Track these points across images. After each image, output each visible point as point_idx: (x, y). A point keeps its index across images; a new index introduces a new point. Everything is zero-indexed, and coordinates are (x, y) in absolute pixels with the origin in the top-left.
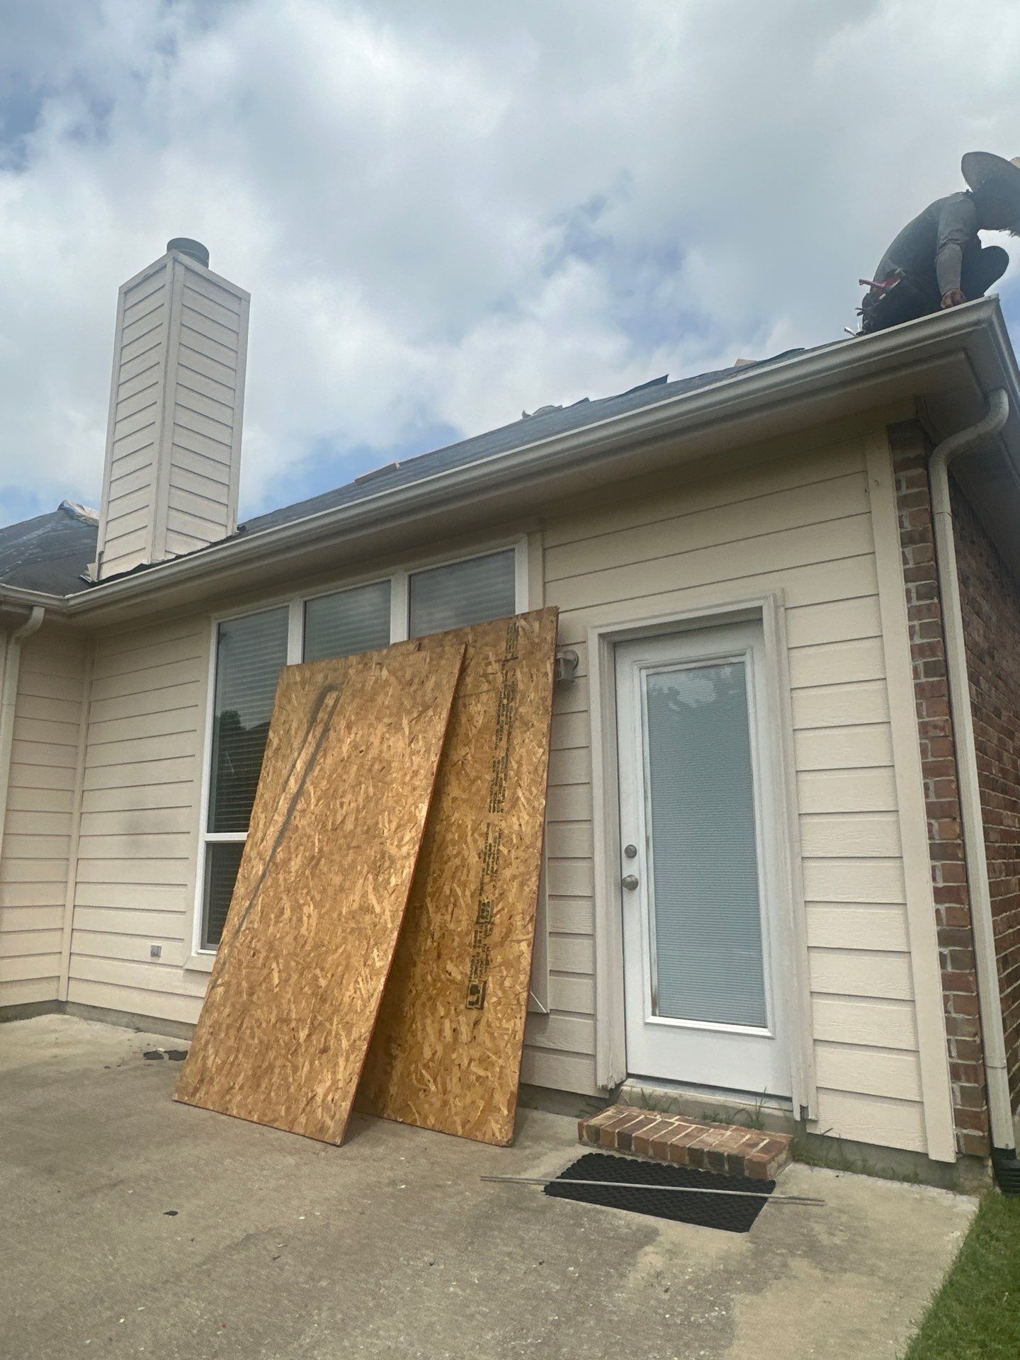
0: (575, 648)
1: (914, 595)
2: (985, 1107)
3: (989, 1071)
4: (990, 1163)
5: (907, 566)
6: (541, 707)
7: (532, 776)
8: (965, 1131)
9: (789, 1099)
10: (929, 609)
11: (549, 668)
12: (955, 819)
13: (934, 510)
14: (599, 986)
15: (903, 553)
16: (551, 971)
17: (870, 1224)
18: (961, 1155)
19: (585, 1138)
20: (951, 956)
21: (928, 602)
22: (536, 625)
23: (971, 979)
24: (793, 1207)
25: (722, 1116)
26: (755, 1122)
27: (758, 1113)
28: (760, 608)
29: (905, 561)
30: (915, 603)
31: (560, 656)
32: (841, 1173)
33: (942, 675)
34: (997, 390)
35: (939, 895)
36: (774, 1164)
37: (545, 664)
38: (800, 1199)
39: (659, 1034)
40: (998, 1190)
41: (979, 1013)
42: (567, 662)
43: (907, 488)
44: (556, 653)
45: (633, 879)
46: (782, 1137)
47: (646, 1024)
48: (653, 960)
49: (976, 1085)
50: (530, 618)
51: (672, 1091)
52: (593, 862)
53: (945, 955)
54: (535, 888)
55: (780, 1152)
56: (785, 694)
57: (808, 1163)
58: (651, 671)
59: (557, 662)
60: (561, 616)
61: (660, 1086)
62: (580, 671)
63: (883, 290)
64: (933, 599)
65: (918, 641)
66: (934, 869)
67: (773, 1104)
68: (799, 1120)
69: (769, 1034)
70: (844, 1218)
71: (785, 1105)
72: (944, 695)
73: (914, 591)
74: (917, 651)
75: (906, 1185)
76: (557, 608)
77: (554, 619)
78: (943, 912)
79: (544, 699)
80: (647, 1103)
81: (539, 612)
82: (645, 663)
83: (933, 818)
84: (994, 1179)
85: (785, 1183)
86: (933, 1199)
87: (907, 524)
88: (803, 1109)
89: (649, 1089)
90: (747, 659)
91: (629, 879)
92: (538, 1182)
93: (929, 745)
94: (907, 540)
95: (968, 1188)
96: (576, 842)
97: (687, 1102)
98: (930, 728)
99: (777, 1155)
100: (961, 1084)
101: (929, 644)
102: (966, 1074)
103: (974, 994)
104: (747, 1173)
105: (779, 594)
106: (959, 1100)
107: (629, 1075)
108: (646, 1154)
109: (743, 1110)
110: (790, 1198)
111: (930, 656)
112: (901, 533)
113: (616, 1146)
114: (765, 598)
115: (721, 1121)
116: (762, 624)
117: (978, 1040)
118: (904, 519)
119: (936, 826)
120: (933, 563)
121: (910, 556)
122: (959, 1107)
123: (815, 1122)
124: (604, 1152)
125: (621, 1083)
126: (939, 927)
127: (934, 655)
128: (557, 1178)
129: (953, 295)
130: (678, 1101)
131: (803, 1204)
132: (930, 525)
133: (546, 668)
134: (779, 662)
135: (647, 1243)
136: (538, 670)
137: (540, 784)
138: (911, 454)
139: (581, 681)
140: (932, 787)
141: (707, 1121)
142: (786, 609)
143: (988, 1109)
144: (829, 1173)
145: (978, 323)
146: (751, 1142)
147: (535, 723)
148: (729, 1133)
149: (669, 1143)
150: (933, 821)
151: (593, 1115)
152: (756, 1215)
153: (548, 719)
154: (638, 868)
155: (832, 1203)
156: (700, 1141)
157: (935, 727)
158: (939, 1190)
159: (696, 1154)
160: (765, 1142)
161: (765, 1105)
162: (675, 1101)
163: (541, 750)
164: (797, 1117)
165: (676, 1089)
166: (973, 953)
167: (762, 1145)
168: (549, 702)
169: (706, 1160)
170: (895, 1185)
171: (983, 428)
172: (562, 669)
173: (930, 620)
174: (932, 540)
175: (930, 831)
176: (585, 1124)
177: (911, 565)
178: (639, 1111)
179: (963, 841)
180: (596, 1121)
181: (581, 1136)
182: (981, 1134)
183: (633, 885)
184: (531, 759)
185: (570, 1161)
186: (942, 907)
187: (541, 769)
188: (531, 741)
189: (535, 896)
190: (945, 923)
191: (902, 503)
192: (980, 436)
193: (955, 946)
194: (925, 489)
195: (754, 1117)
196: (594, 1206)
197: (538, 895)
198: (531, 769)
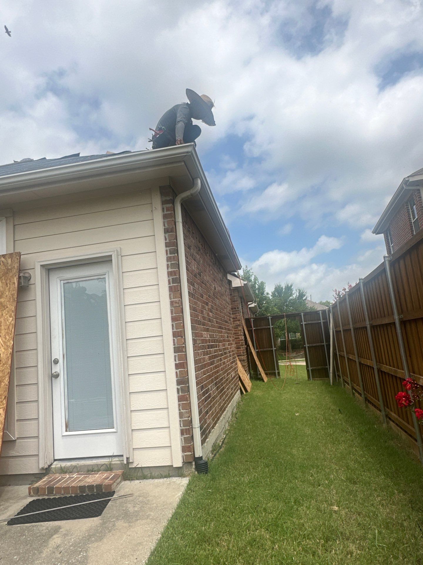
0: (29, 271)
1: (169, 252)
2: (192, 443)
3: (193, 429)
4: (194, 463)
5: (166, 241)
6: (11, 299)
7: (6, 331)
8: (185, 454)
9: (122, 456)
10: (174, 258)
11: (16, 280)
12: (182, 337)
13: (176, 220)
14: (40, 423)
15: (165, 236)
16: (17, 420)
17: (150, 498)
18: (184, 463)
19: (32, 493)
20: (181, 388)
21: (174, 255)
22: (9, 261)
23: (187, 396)
24: (121, 500)
25: (96, 469)
26: (109, 468)
27: (110, 464)
28: (111, 256)
29: (166, 239)
30: (169, 255)
31: (21, 275)
32: (141, 481)
33: (178, 283)
34: (197, 178)
35: (177, 366)
36: (115, 484)
37: (14, 278)
38: (124, 496)
39: (69, 439)
40: (196, 473)
41: (191, 409)
42: (25, 278)
43: (166, 211)
44: (19, 273)
45: (57, 373)
46: (119, 472)
47: (63, 436)
48: (66, 408)
49: (189, 436)
50: (7, 257)
51: (74, 463)
52: (38, 368)
53: (179, 389)
54: (7, 383)
55: (118, 478)
56: (121, 291)
57: (129, 480)
58: (65, 282)
59: (20, 278)
60: (22, 257)
61: (69, 462)
62: (32, 281)
63: (158, 134)
64: (175, 254)
65: (170, 270)
66: (175, 356)
67: (117, 459)
68: (126, 463)
69: (115, 431)
70: (141, 499)
71: (121, 459)
72: (179, 291)
73: (168, 251)
74: (170, 274)
75: (165, 479)
76: (20, 253)
77: (18, 258)
78: (178, 373)
79: (13, 295)
80: (63, 471)
81: (11, 255)
82: (63, 278)
83: (175, 337)
84: (195, 470)
85: (119, 491)
86: (174, 482)
87: (166, 225)
88: (128, 459)
89: (63, 464)
90: (106, 276)
91: (55, 374)
92: (5, 521)
93: (174, 309)
94: (166, 231)
95: (186, 475)
96: (29, 359)
97: (81, 466)
98: (174, 303)
99: (116, 480)
100: (184, 436)
101: (174, 271)
102: (186, 432)
103: (189, 402)
104: (104, 491)
105: (119, 250)
106: (183, 443)
107: (55, 460)
108: (61, 493)
109: (104, 464)
110: (120, 496)
111: (174, 276)
112: (164, 229)
113: (47, 493)
114: (114, 251)
115: (95, 471)
116: (112, 262)
117: (190, 419)
118: (165, 223)
119: (176, 340)
120: (175, 240)
121: (167, 237)
122: (183, 445)
123: (132, 463)
124: (41, 498)
125: (51, 464)
126: (177, 379)
127: (175, 275)
128: (15, 516)
129: (180, 140)
130: (77, 467)
131: (125, 498)
132: (174, 226)
133: (14, 280)
134: (119, 278)
135: (55, 534)
136: (10, 282)
137: (11, 334)
138: (168, 198)
139: (32, 286)
140: (174, 326)
141: (89, 473)
142: (122, 256)
143: (193, 444)
144: (137, 482)
145: (187, 152)
146: (106, 477)
147: (8, 306)
148: (98, 475)
149: (71, 486)
150: (175, 338)
151: (37, 482)
152: (105, 507)
153: (15, 304)
154: (59, 368)
155: (136, 494)
156: (85, 482)
157: (176, 303)
158: (177, 478)
159: (82, 488)
160: (112, 476)
161: (113, 460)
162: (75, 467)
163: (11, 319)
164: (125, 462)
165: (76, 461)
166: (188, 387)
167: (111, 477)
168: (15, 296)
169: (87, 490)
170: (161, 480)
171: (192, 191)
172: (22, 281)
173: (174, 262)
174: (175, 231)
175: (174, 342)
176: (32, 487)
177: (168, 241)
178: (59, 475)
179: (185, 345)
180: (37, 485)
181: (30, 493)
182: (191, 453)
183: (57, 376)
184: (6, 323)
185: (23, 506)
186: (178, 371)
187: (11, 327)
188: (6, 314)
189: (7, 387)
190: (179, 377)
191: (165, 217)
192: (192, 195)
193: (182, 385)
194: (173, 212)
195: (109, 466)
196: (32, 524)
197: (9, 387)
198: (6, 327)
